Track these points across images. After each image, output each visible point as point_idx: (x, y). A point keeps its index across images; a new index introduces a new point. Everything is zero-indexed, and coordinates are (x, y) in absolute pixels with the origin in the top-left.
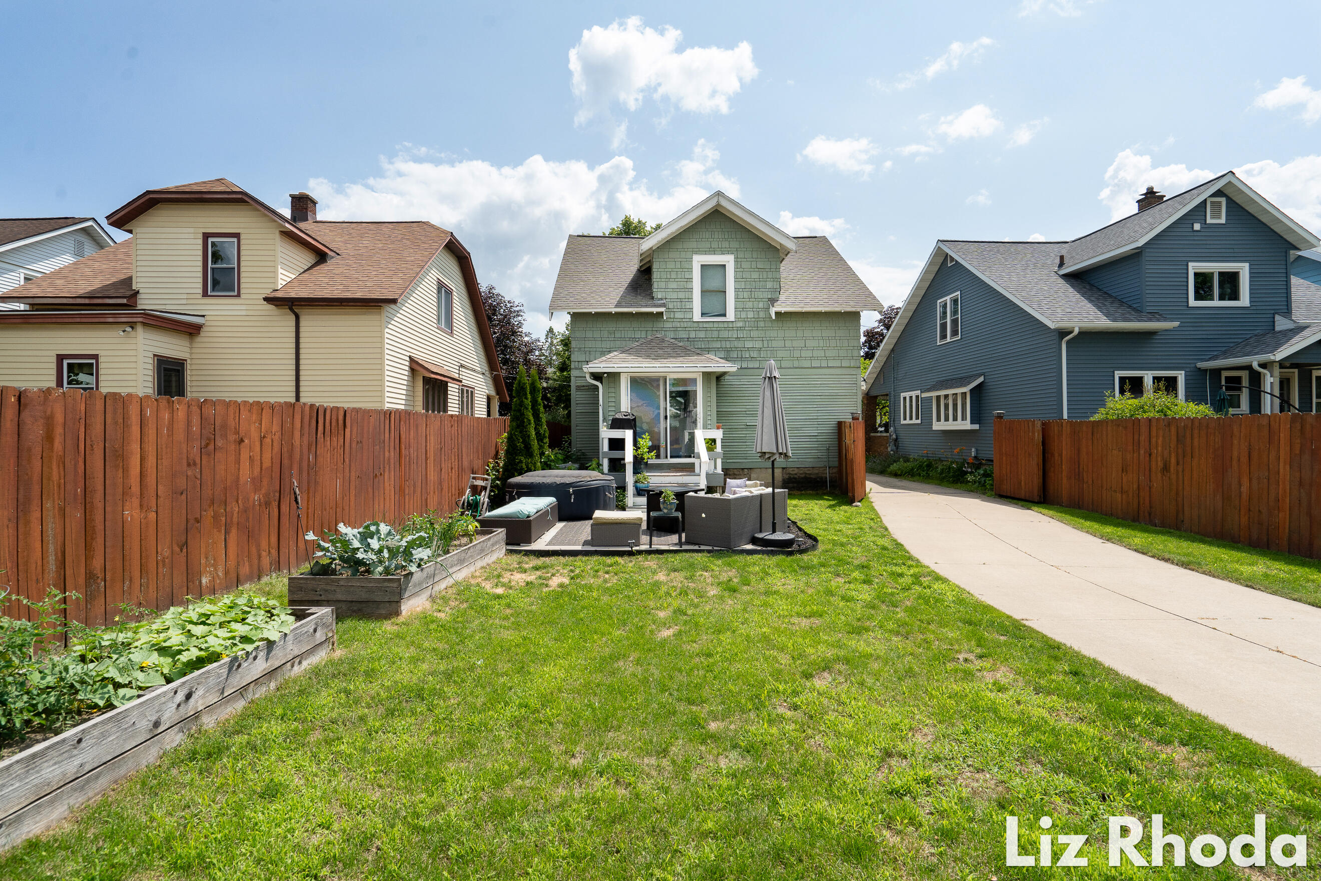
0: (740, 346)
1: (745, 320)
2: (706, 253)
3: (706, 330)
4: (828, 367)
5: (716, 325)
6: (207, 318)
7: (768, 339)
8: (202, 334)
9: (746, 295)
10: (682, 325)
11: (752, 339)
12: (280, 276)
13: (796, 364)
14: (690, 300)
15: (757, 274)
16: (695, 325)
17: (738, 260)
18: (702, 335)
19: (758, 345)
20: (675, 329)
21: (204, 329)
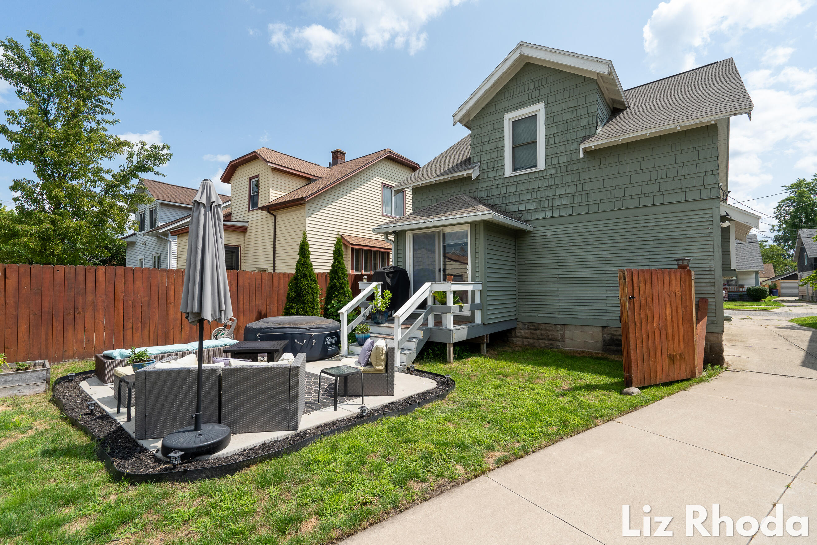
0: (551, 194)
1: (556, 167)
2: (516, 108)
3: (517, 184)
4: (665, 204)
5: (526, 177)
6: (249, 223)
7: (582, 182)
8: (248, 232)
9: (557, 140)
10: (495, 183)
11: (564, 184)
12: (271, 194)
13: (619, 205)
14: (502, 157)
15: (570, 114)
16: (507, 181)
17: (549, 105)
18: (512, 189)
19: (571, 190)
20: (489, 188)
21: (249, 229)
